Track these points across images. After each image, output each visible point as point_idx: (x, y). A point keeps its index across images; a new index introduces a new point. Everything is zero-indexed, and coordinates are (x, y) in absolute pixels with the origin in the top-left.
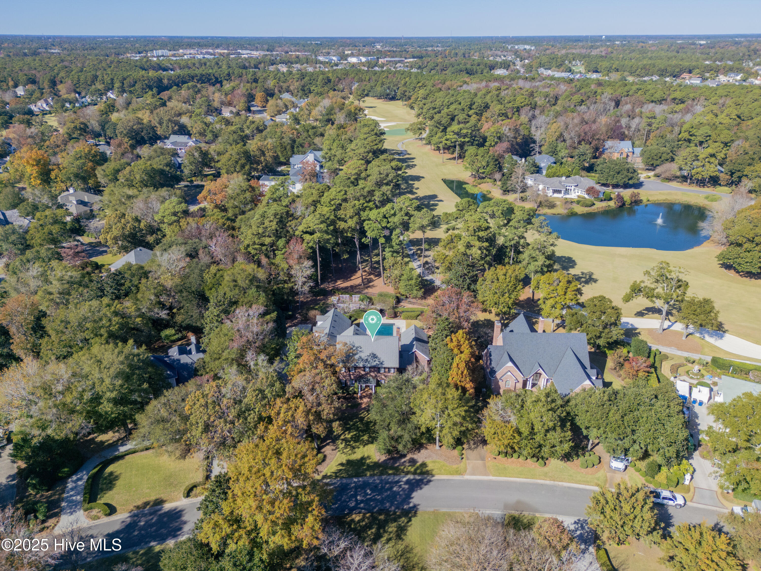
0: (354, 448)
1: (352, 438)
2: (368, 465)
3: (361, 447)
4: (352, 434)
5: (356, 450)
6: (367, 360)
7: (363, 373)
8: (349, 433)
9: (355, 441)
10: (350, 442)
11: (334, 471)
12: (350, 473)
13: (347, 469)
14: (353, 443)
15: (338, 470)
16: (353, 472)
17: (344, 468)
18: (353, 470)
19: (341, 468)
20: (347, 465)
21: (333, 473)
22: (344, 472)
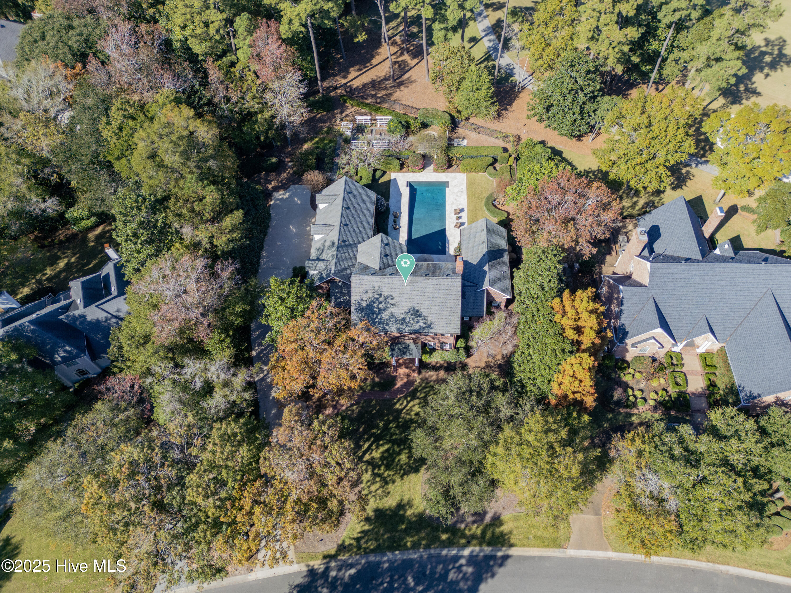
0: (385, 482)
1: (381, 459)
2: (410, 522)
3: (398, 480)
4: (382, 449)
5: (391, 487)
6: (404, 319)
8: (377, 447)
9: (388, 467)
10: (379, 467)
11: (356, 535)
12: (381, 541)
13: (376, 530)
14: (385, 471)
15: (361, 532)
16: (386, 537)
17: (371, 527)
18: (386, 532)
19: (367, 527)
20: (376, 522)
21: (355, 539)
22: (371, 537)
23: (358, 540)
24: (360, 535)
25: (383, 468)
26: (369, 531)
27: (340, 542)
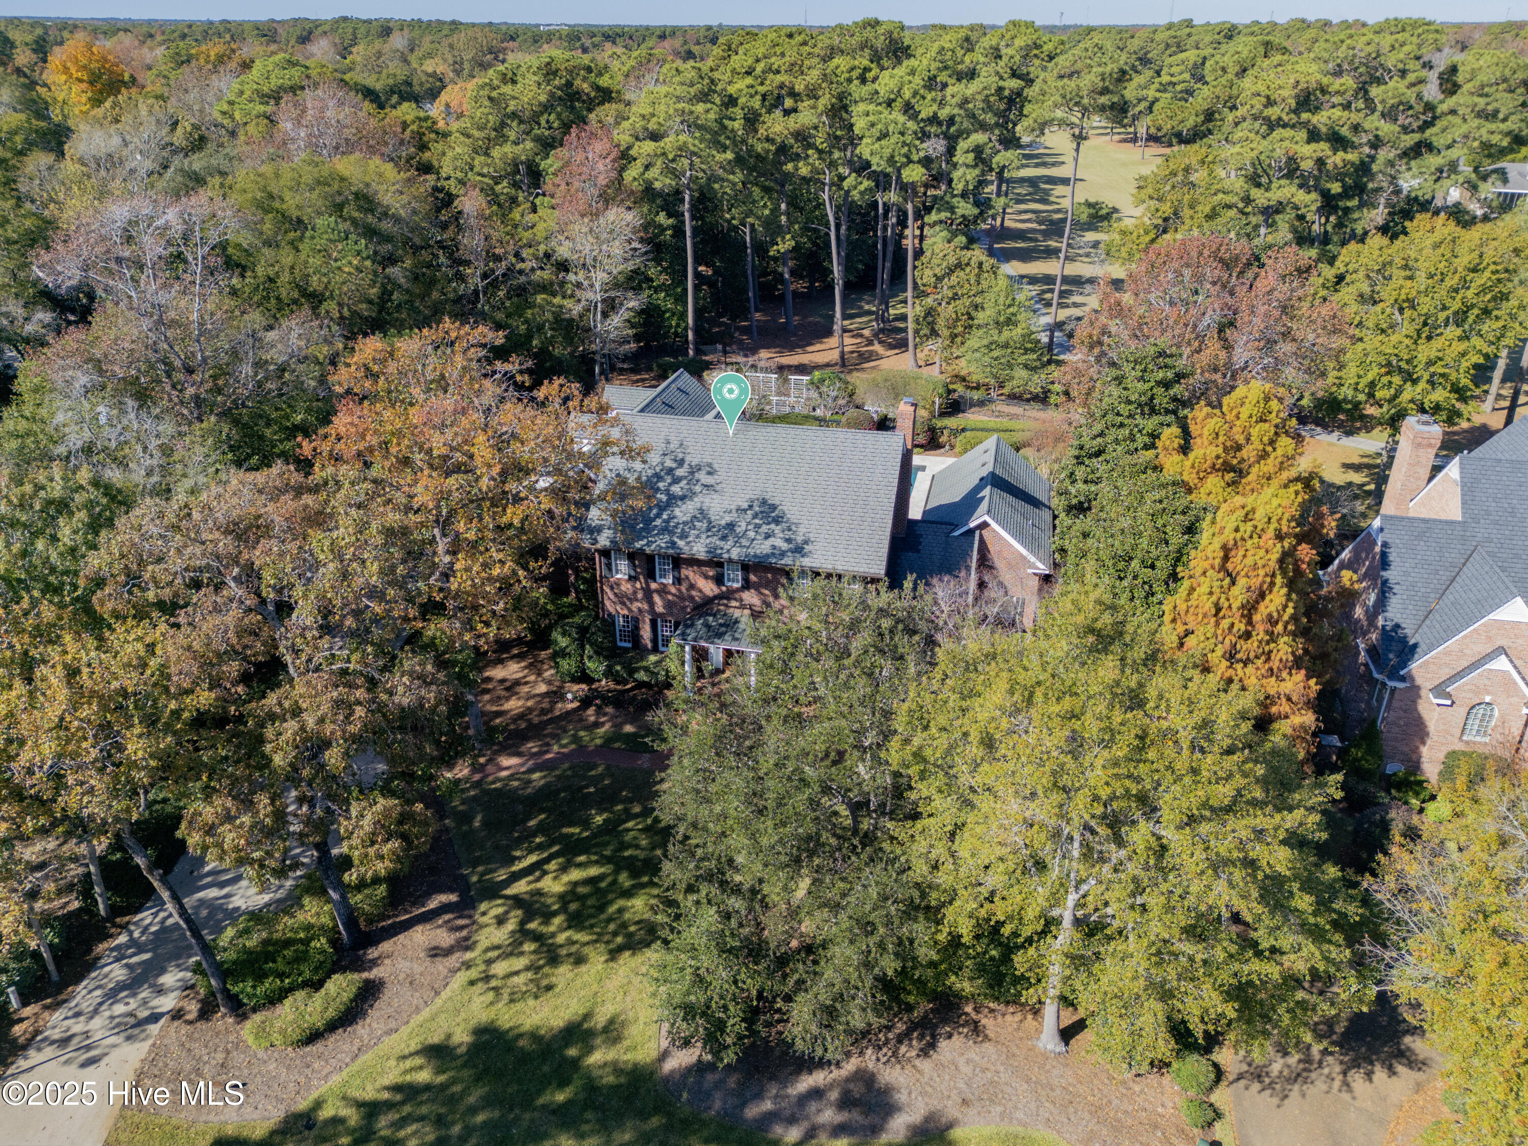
0: (552, 957)
1: (564, 899)
2: (591, 1087)
3: (597, 959)
4: (576, 875)
5: (563, 973)
6: (731, 526)
7: (708, 588)
8: (564, 869)
9: (576, 921)
10: (547, 916)
11: (370, 1094)
12: (456, 1129)
13: (457, 1088)
14: (562, 930)
15: (396, 1088)
16: (480, 1118)
17: (441, 1079)
18: (487, 1102)
19: (424, 1076)
20: (464, 1066)
21: (360, 1104)
22: (424, 1110)
23: (371, 1109)
24: (386, 1095)
25: (557, 921)
26: (428, 1087)
27: (302, 1105)
